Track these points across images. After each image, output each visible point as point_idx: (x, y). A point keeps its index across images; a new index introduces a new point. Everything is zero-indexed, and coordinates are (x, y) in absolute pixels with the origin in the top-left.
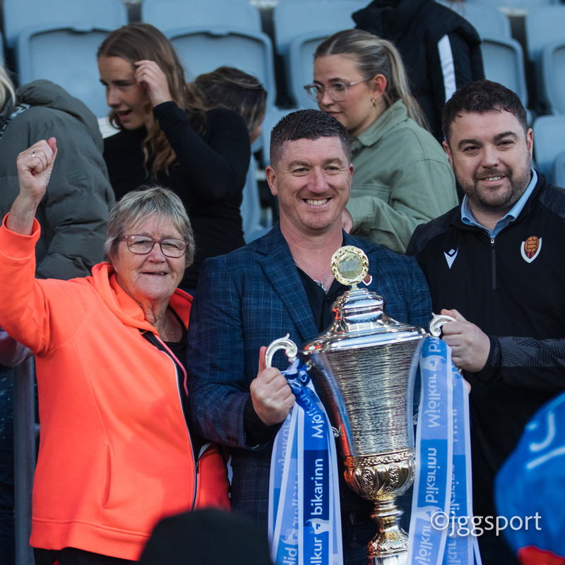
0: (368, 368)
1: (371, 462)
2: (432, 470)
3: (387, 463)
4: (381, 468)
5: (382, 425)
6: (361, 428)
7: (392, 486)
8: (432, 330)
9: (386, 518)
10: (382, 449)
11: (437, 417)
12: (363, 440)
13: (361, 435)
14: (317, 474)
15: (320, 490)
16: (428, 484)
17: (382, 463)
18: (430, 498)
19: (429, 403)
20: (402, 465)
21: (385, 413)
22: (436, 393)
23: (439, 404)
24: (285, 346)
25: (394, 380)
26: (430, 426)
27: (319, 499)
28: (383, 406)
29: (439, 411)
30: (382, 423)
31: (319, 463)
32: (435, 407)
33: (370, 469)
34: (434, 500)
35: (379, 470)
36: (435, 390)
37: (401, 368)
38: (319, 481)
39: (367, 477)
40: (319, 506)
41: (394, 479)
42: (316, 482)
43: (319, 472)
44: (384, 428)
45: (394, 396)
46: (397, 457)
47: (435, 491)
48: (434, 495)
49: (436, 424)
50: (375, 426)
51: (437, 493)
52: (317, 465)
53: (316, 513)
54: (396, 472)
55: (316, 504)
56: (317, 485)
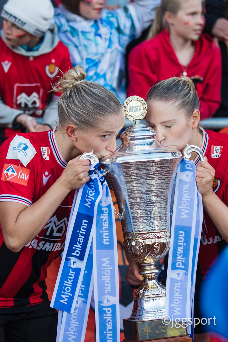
0: (145, 175)
1: (142, 237)
2: (180, 246)
3: (152, 238)
4: (149, 241)
5: (151, 213)
6: (137, 214)
7: (155, 254)
8: (185, 154)
9: (149, 275)
10: (150, 229)
11: (186, 211)
12: (138, 222)
13: (137, 219)
14: (82, 230)
15: (81, 240)
16: (178, 255)
17: (150, 238)
18: (179, 265)
19: (183, 202)
20: (162, 240)
21: (153, 205)
22: (187, 196)
23: (189, 203)
24: (91, 158)
25: (161, 184)
26: (181, 217)
27: (79, 246)
28: (152, 201)
29: (188, 208)
30: (151, 212)
31: (85, 223)
32: (186, 205)
33: (142, 241)
34: (182, 266)
35: (148, 243)
36: (187, 194)
37: (166, 177)
38: (82, 235)
39: (139, 247)
40: (78, 250)
41: (157, 249)
42: (80, 234)
43: (83, 228)
44: (152, 215)
45: (160, 195)
46: (159, 235)
47: (182, 260)
48: (182, 262)
49: (186, 216)
50: (146, 214)
51: (184, 261)
52: (83, 224)
53: (75, 254)
54: (158, 245)
55: (76, 249)
56: (80, 236)
